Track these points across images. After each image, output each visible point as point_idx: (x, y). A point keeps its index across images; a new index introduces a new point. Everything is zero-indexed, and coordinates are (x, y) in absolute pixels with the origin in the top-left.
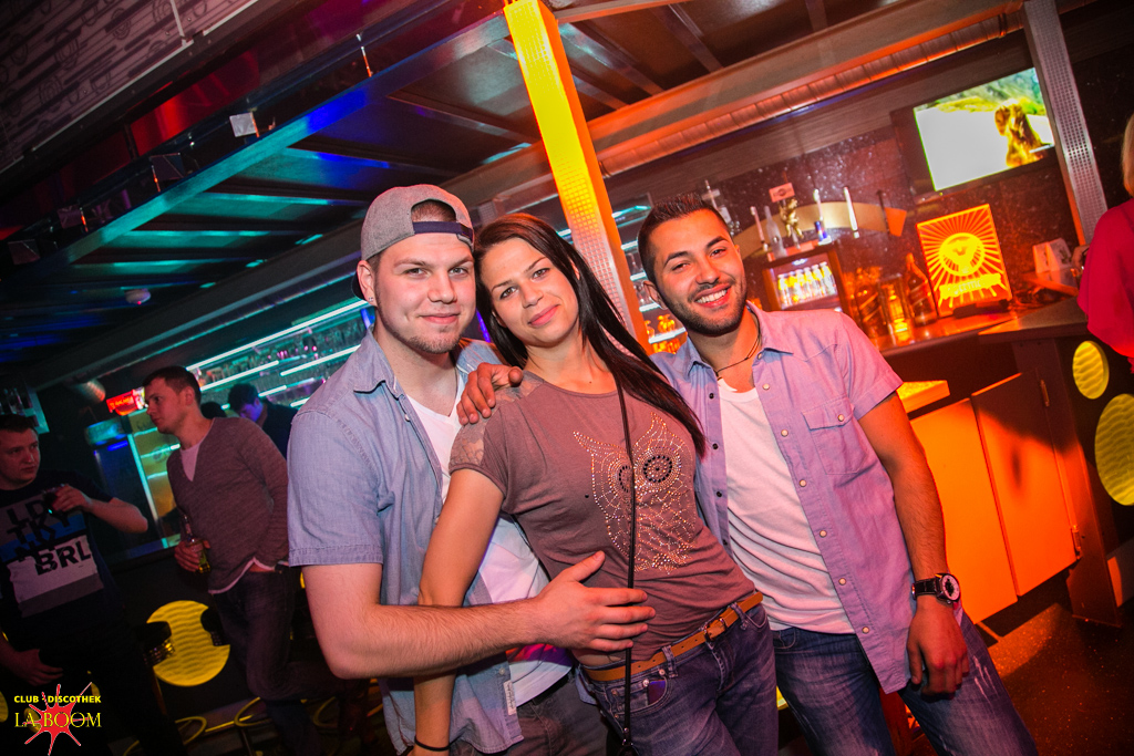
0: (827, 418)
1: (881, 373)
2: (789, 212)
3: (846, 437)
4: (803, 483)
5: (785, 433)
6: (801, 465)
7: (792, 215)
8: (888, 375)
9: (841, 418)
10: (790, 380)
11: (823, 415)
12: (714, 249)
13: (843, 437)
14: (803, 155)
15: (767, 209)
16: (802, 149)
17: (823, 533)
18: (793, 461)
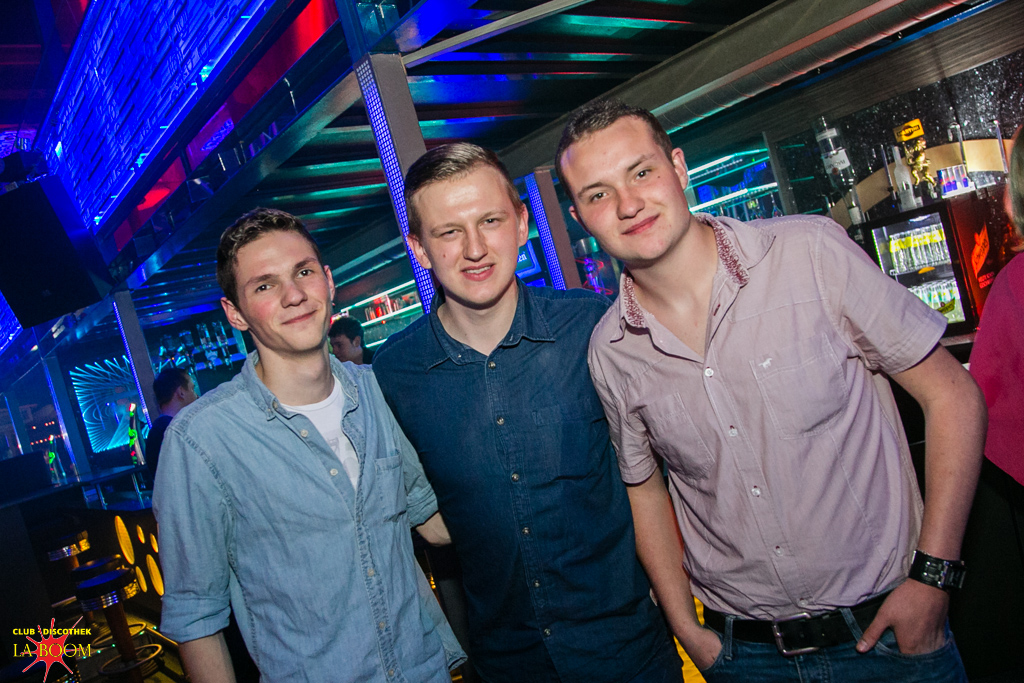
2: (916, 155)
7: (921, 158)
14: (944, 80)
15: (896, 149)
16: (942, 73)
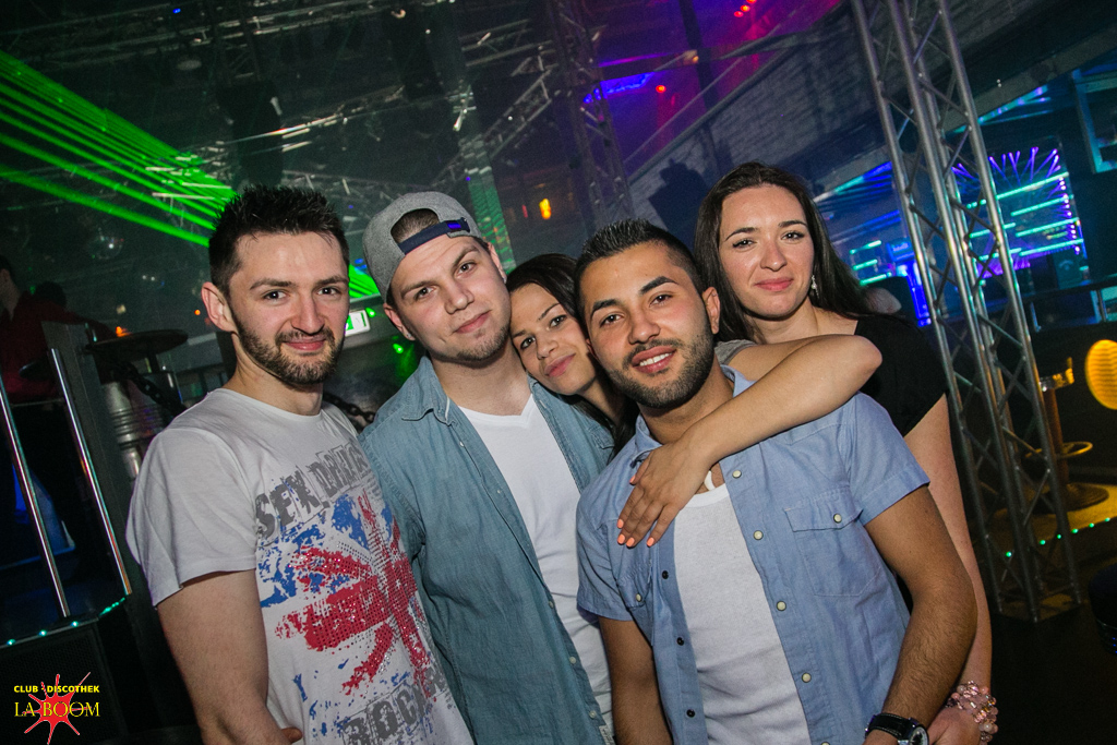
0: (818, 518)
1: (894, 466)
3: (845, 546)
4: (781, 606)
5: (758, 535)
6: (779, 581)
8: (906, 469)
9: (837, 518)
10: (768, 465)
11: (813, 512)
12: (656, 294)
13: (839, 545)
17: (806, 677)
18: (768, 573)
